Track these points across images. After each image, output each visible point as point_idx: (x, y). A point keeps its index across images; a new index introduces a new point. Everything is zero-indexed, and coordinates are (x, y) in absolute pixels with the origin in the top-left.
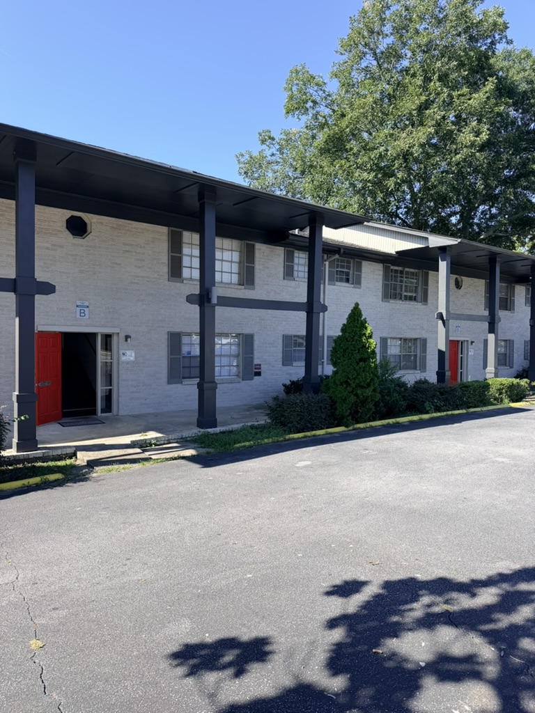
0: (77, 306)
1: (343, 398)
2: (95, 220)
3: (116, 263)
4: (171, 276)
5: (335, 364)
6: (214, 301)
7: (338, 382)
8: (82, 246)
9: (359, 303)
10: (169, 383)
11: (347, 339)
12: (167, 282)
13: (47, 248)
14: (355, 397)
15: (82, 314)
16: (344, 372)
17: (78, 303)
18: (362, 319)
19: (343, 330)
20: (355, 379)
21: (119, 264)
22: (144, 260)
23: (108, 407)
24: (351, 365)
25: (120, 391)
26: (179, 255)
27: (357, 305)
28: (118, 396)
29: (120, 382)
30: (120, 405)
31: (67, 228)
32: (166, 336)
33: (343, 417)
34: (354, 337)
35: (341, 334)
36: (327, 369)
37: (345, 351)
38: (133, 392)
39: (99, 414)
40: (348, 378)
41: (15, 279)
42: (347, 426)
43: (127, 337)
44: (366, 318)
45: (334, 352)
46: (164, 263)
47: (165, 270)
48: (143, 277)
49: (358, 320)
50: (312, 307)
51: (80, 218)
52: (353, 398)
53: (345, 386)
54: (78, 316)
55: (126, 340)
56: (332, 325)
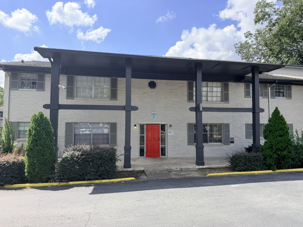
0: (152, 114)
1: (270, 155)
2: (158, 82)
3: (167, 97)
4: (189, 100)
5: (265, 138)
6: (201, 109)
7: (267, 147)
8: (154, 92)
9: (278, 107)
10: (188, 145)
11: (271, 125)
12: (187, 103)
13: (142, 94)
14: (277, 155)
15: (154, 117)
16: (270, 142)
17: (152, 113)
18: (280, 115)
19: (269, 121)
20: (276, 146)
21: (168, 97)
22: (177, 95)
23: (163, 154)
24: (274, 138)
25: (168, 147)
26: (192, 91)
27: (277, 108)
28: (167, 150)
29: (168, 144)
30: (168, 153)
31: (149, 86)
32: (187, 125)
33: (271, 165)
34: (275, 124)
35: (268, 123)
36: (262, 141)
37: (270, 131)
38: (173, 148)
39: (161, 156)
40: (272, 145)
41: (125, 106)
42: (273, 170)
43: (170, 126)
44: (282, 115)
45: (265, 131)
46: (185, 95)
47: (186, 98)
48: (177, 101)
49: (277, 116)
50: (255, 110)
51: (153, 81)
52: (275, 156)
53: (271, 149)
54: (152, 118)
55: (170, 127)
56: (264, 119)
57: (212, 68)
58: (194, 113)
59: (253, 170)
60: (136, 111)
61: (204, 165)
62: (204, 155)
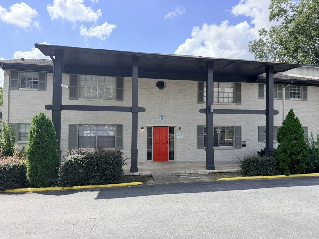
0: (160, 116)
1: (284, 160)
2: (167, 82)
3: (175, 98)
4: (199, 101)
5: (279, 141)
6: (212, 111)
7: (281, 151)
8: (162, 92)
9: (293, 109)
10: (198, 148)
11: (285, 128)
12: (197, 104)
13: (149, 94)
14: (291, 160)
15: (162, 119)
16: (283, 146)
17: (161, 115)
18: (295, 117)
19: (284, 123)
20: (290, 149)
21: (177, 98)
22: (187, 96)
23: (172, 158)
24: (288, 142)
25: (177, 151)
26: (203, 92)
27: (291, 110)
28: (176, 153)
29: (177, 147)
30: (177, 156)
31: (157, 86)
32: (197, 128)
33: (285, 170)
34: (289, 127)
35: (282, 125)
36: (276, 145)
37: (284, 134)
38: (182, 152)
39: (169, 160)
40: (286, 149)
41: (131, 107)
42: (287, 175)
43: (179, 128)
44: (297, 117)
45: (279, 134)
46: (195, 96)
47: (196, 99)
48: (186, 103)
49: (292, 118)
50: (269, 112)
51: (162, 81)
52: (289, 160)
53: (284, 153)
54: (160, 120)
55: (179, 129)
56: (278, 121)
57: (224, 67)
58: (205, 115)
59: (265, 175)
60: (144, 113)
61: (214, 170)
62: (215, 159)
